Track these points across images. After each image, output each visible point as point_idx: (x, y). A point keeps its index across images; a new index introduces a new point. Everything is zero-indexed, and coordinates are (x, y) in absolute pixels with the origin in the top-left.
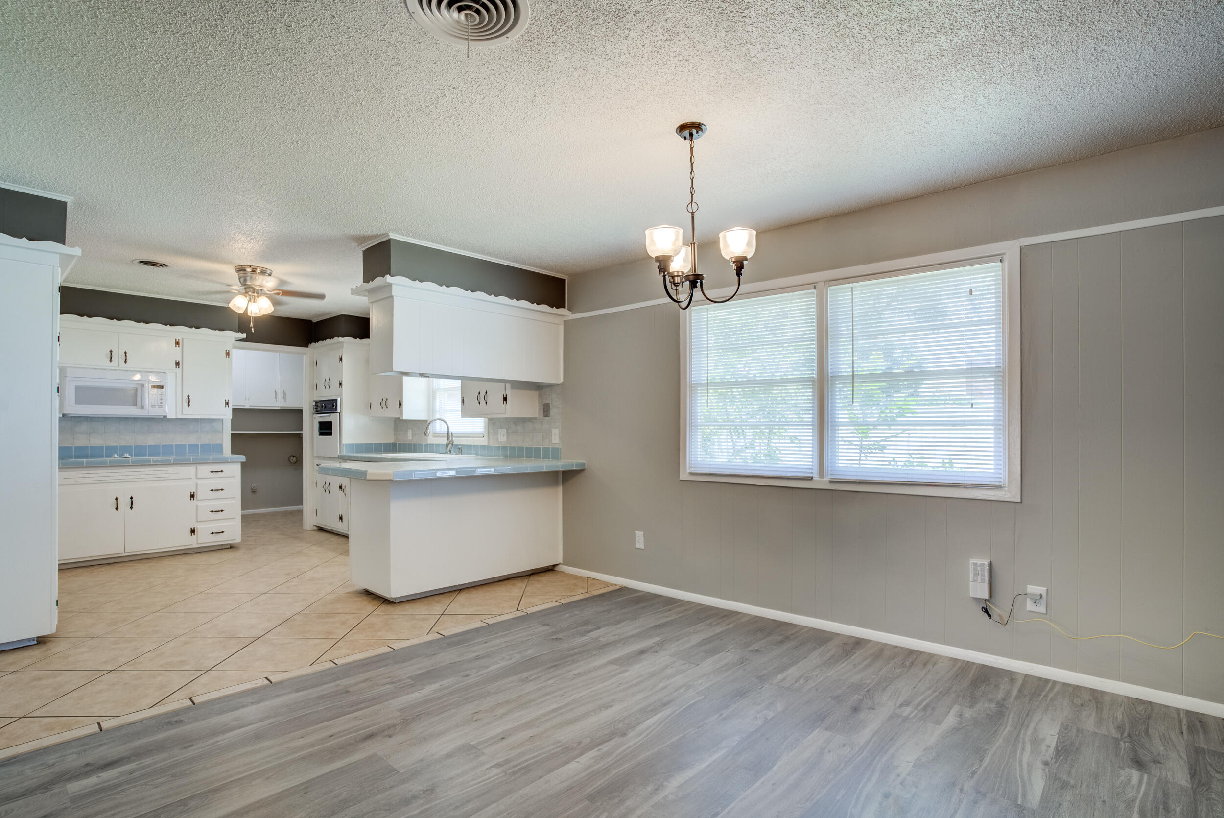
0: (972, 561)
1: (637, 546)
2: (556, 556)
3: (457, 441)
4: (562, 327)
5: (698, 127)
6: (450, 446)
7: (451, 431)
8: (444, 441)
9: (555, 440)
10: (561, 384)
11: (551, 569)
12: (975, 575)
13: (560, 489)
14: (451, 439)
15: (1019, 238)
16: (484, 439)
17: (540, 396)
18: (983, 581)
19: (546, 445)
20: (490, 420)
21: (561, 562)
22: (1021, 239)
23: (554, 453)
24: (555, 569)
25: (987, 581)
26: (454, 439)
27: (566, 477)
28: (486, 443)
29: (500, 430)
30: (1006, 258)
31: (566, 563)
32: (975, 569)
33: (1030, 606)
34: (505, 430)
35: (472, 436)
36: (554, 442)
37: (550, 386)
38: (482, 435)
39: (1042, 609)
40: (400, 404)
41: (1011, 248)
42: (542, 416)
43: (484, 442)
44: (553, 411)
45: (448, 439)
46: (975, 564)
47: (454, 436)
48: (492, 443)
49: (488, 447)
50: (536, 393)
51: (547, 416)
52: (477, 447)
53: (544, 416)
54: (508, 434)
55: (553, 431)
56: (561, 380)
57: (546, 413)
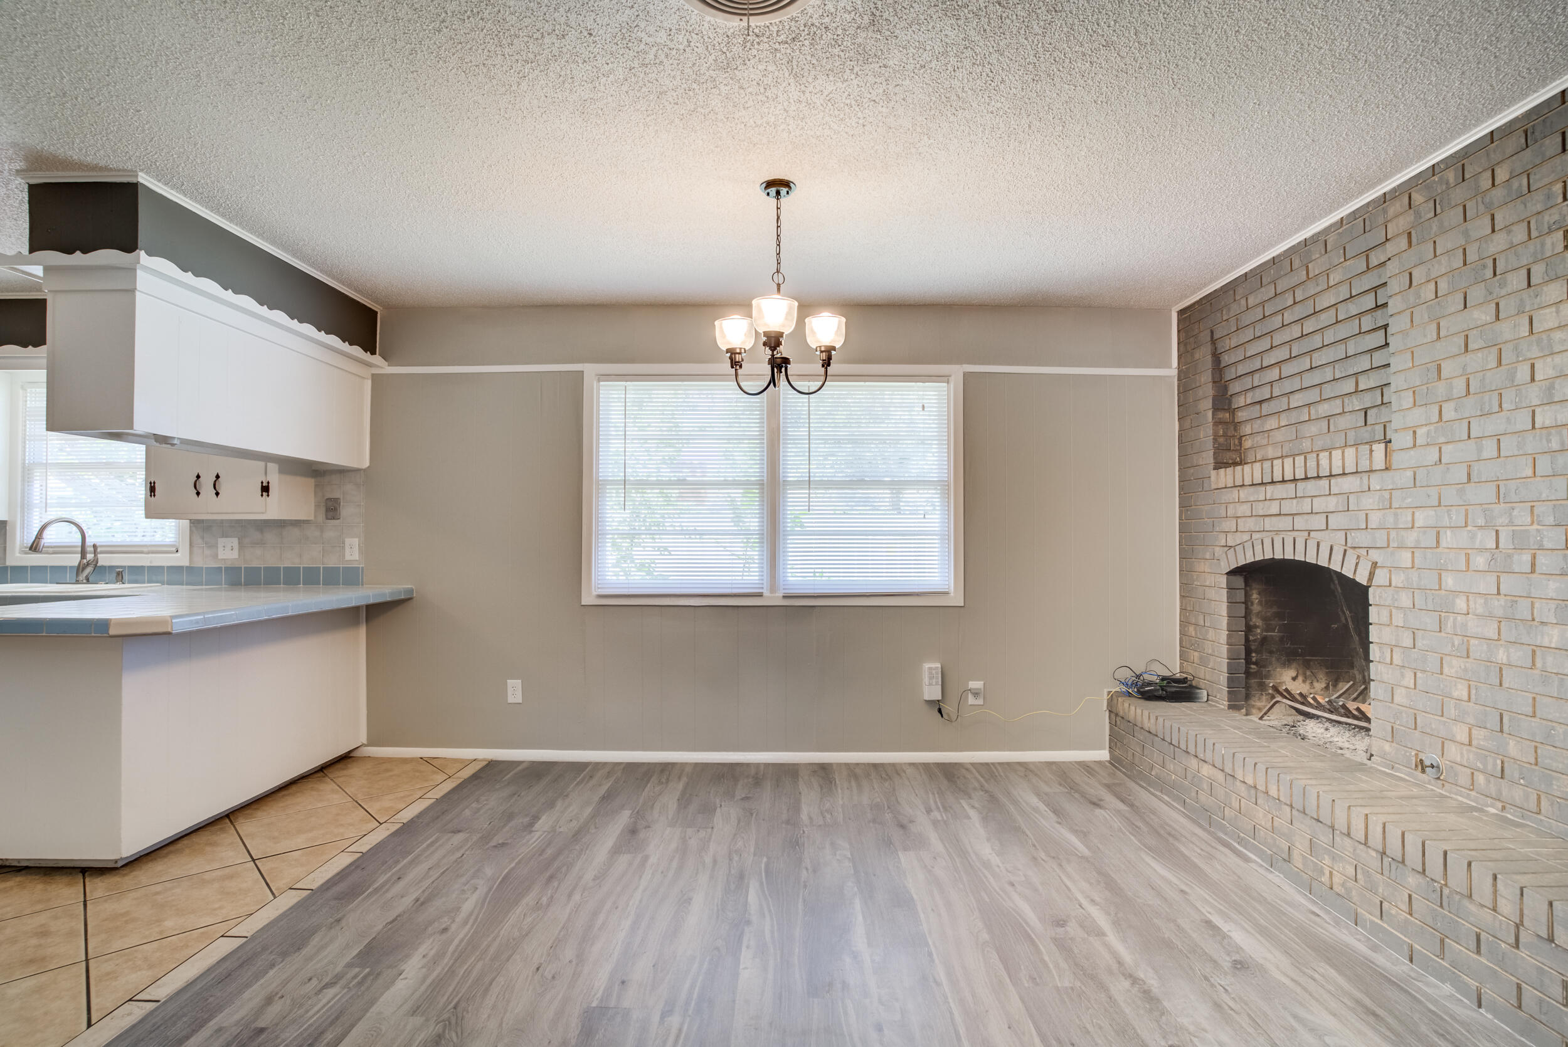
0: (927, 666)
1: (511, 700)
2: (353, 735)
3: (104, 560)
4: (369, 383)
5: (786, 184)
6: (89, 570)
7: (90, 541)
8: (74, 560)
9: (352, 553)
10: (365, 470)
11: (346, 758)
12: (931, 678)
13: (362, 630)
14: (90, 556)
15: (961, 364)
16: (178, 555)
17: (316, 486)
18: (937, 684)
19: (332, 562)
20: (195, 524)
21: (365, 742)
22: (964, 366)
23: (350, 577)
24: (351, 755)
25: (940, 683)
26: (99, 556)
27: (374, 612)
28: (186, 563)
29: (221, 541)
30: (952, 379)
31: (374, 740)
32: (930, 673)
33: (971, 700)
34: (235, 542)
35: (145, 550)
36: (348, 557)
37: (342, 472)
38: (174, 549)
39: (980, 702)
41: (957, 371)
42: (321, 517)
43: (181, 559)
44: (346, 511)
45: (83, 556)
46: (930, 669)
47: (99, 550)
48: (199, 562)
49: (190, 569)
50: (311, 482)
51: (334, 518)
52: (159, 569)
53: (327, 519)
54: (241, 546)
55: (348, 541)
56: (366, 463)
57: (331, 514)
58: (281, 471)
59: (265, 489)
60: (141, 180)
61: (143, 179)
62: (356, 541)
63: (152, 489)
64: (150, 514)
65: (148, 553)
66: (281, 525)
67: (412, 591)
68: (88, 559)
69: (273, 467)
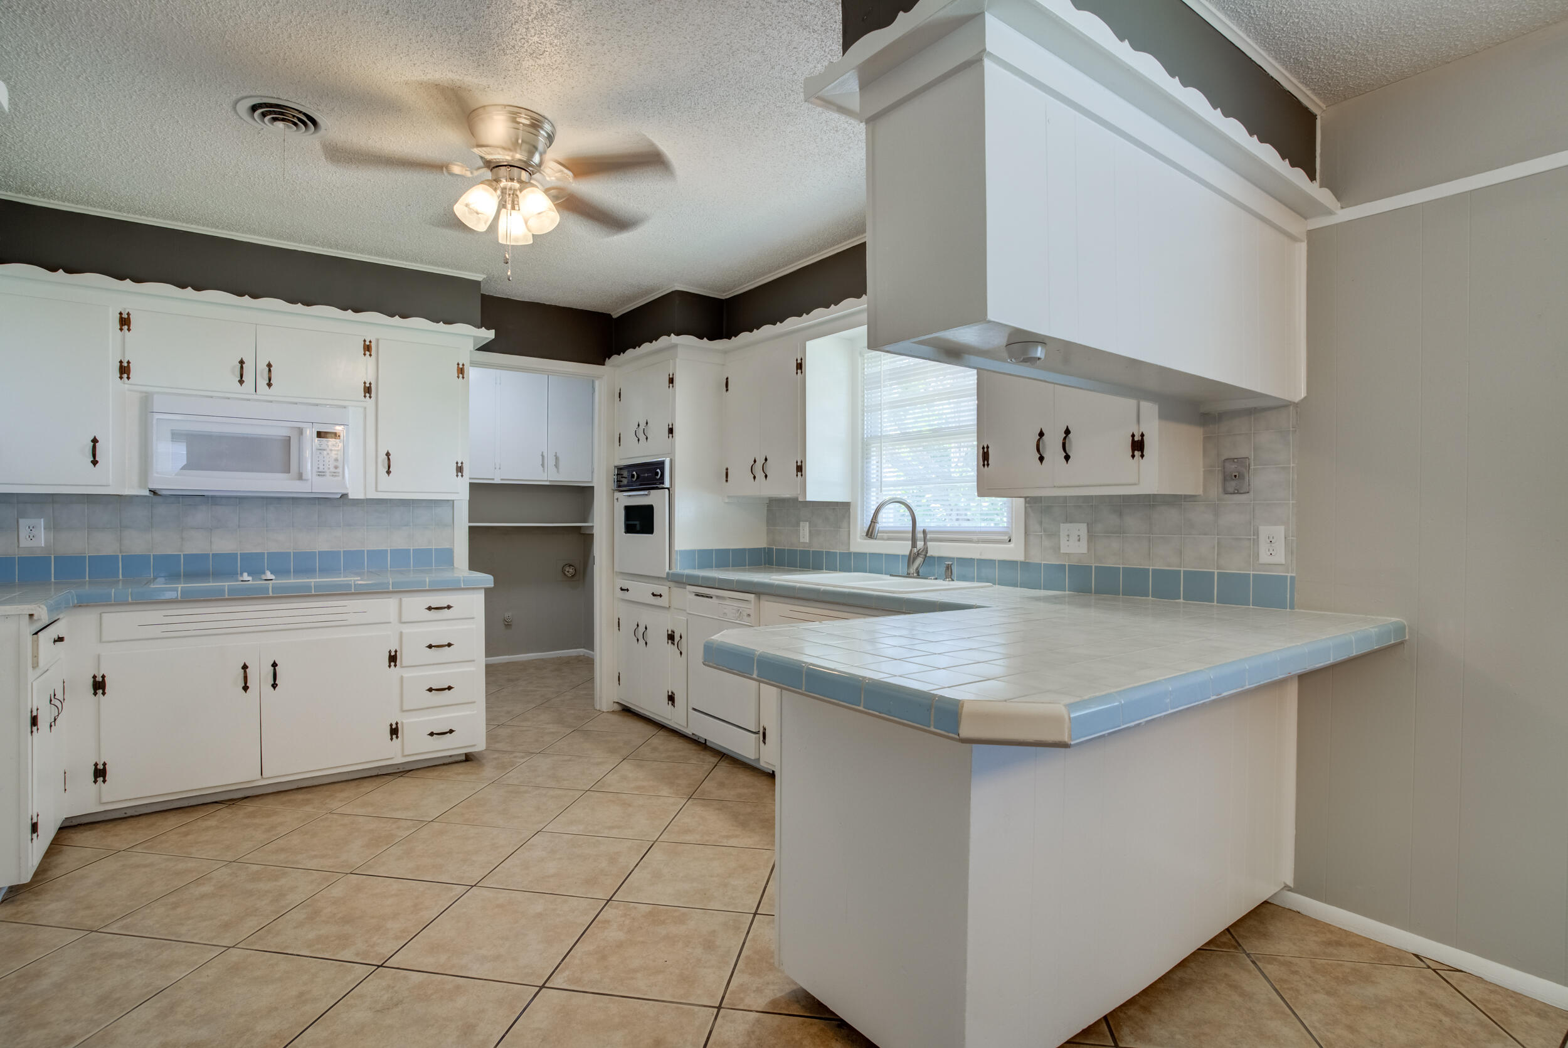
3: (935, 549)
4: (1302, 248)
6: (919, 561)
7: (920, 525)
8: (903, 548)
9: (1273, 551)
10: (1296, 405)
14: (920, 544)
16: (1012, 545)
17: (1207, 439)
19: (1235, 565)
20: (1032, 503)
21: (1291, 884)
26: (929, 544)
28: (1020, 557)
29: (1064, 528)
34: (1082, 529)
35: (975, 537)
36: (1264, 558)
37: (1254, 411)
38: (1007, 538)
40: (800, 469)
42: (1215, 491)
43: (1014, 552)
44: (1261, 479)
45: (914, 545)
47: (928, 536)
48: (1037, 557)
49: (1025, 565)
50: (1198, 432)
51: (1237, 492)
52: (990, 563)
53: (1226, 492)
54: (1092, 537)
55: (1265, 531)
56: (1299, 392)
57: (1231, 486)
58: (1163, 416)
59: (1138, 446)
62: (1281, 529)
63: (985, 457)
64: (985, 489)
65: (978, 542)
66: (1149, 503)
67: (1400, 629)
68: (918, 547)
69: (1150, 409)
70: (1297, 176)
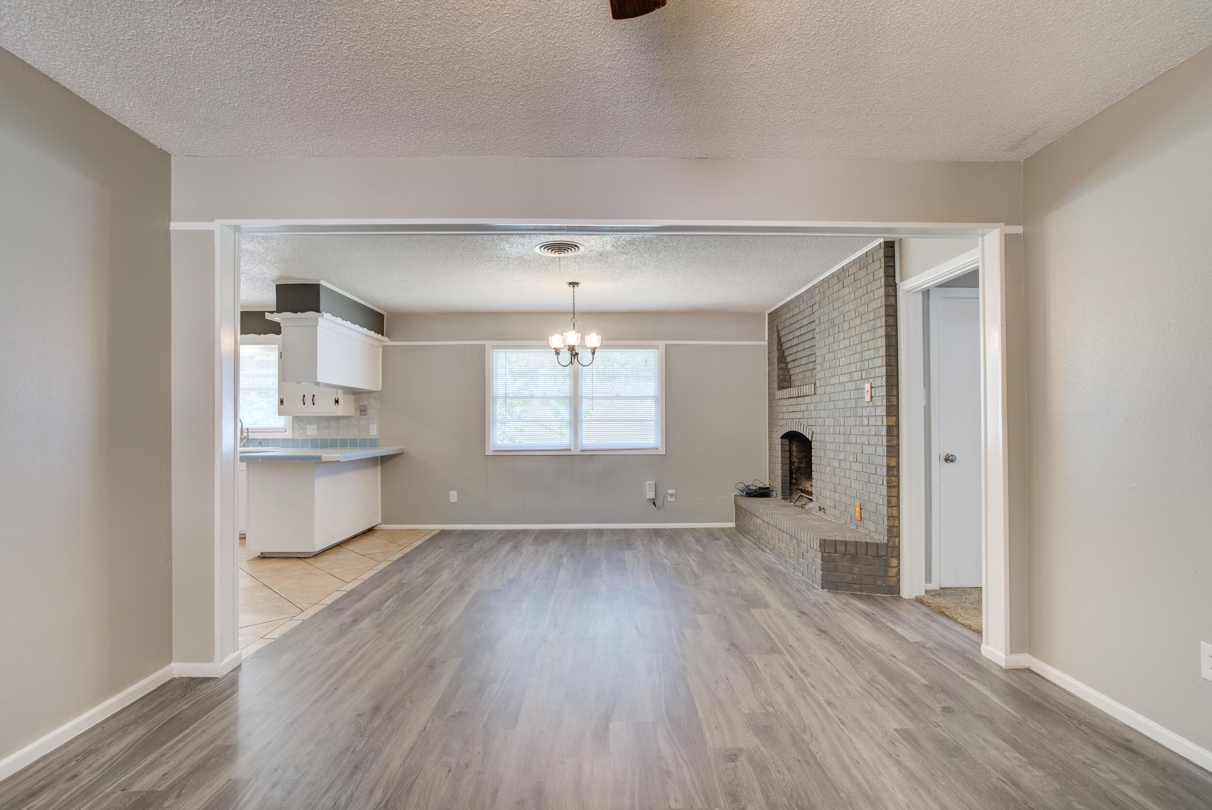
0: (648, 483)
1: (452, 501)
2: (376, 519)
3: (252, 436)
4: (381, 350)
5: (577, 284)
6: (245, 440)
9: (373, 431)
10: (379, 392)
11: (371, 530)
12: (650, 488)
13: (379, 468)
14: (245, 434)
15: (665, 340)
16: (287, 433)
17: (356, 399)
18: (653, 491)
19: (363, 436)
20: (295, 418)
21: (380, 522)
22: (666, 341)
23: (373, 443)
24: (374, 528)
25: (654, 490)
27: (384, 460)
28: (290, 437)
29: (308, 426)
30: (660, 348)
31: (384, 522)
32: (650, 486)
33: (669, 499)
34: (315, 426)
35: (270, 431)
36: (371, 433)
37: (368, 392)
38: (284, 430)
39: (674, 499)
41: (662, 344)
42: (358, 414)
43: (288, 435)
44: (370, 411)
46: (650, 483)
47: (249, 430)
48: (297, 437)
49: (293, 440)
50: (353, 397)
51: (364, 415)
52: (277, 440)
53: (361, 415)
54: (318, 429)
55: (371, 426)
56: (380, 389)
57: (363, 413)
58: (345, 393)
59: (337, 402)
60: (321, 283)
61: (323, 283)
62: (375, 426)
63: (282, 402)
64: (280, 413)
65: (272, 432)
66: (338, 418)
67: (403, 449)
68: (244, 435)
69: (340, 391)
70: (379, 336)
